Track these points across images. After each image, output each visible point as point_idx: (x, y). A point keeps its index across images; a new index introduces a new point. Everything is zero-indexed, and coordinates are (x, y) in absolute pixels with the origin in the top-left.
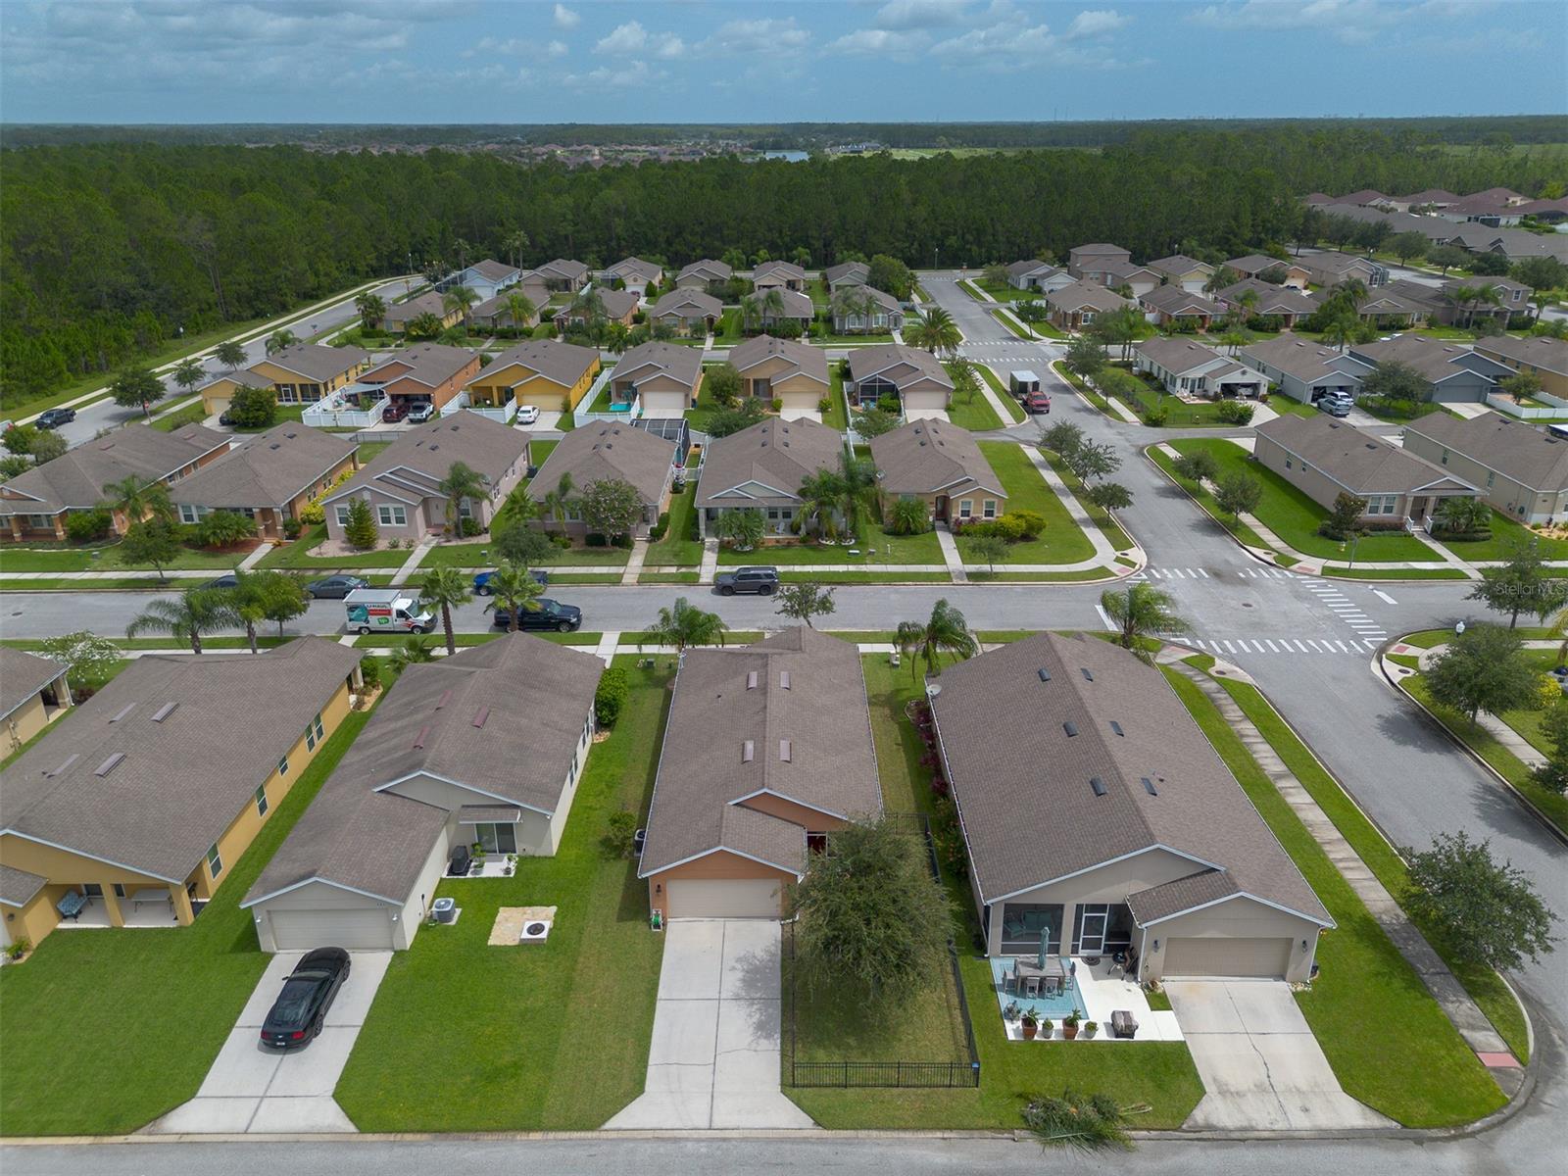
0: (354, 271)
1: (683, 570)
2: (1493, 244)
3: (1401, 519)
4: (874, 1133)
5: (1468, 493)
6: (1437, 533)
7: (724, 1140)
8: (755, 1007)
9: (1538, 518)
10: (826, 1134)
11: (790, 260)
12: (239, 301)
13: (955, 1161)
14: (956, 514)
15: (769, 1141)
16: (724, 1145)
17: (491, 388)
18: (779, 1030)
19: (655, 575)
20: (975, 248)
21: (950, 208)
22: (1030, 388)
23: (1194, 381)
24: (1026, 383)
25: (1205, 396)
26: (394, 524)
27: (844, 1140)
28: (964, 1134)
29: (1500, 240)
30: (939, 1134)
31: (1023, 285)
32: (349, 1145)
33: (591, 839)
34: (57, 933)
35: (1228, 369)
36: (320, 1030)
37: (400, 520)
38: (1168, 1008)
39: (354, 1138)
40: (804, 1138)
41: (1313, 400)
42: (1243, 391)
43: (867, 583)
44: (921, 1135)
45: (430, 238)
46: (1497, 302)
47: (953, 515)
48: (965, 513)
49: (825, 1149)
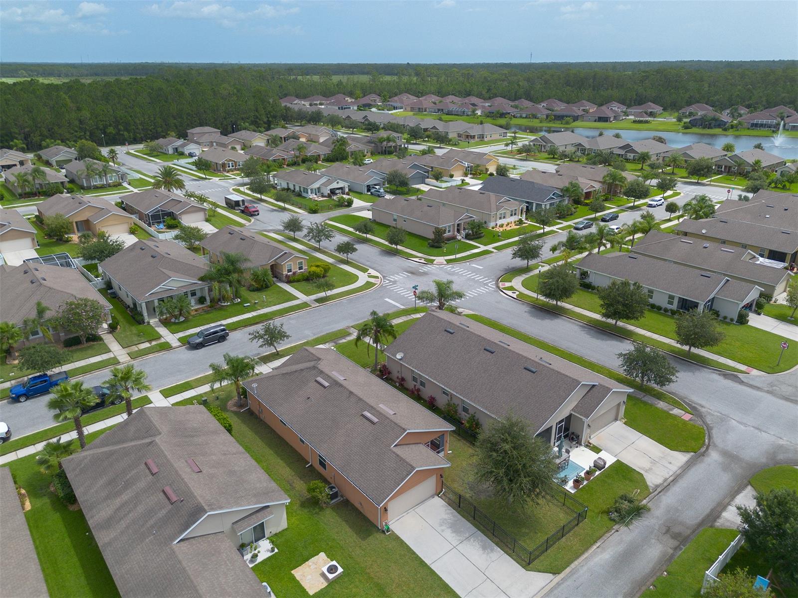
1: (154, 343)
2: (364, 118)
3: (454, 234)
4: (576, 563)
5: (473, 219)
6: (467, 237)
8: (472, 540)
9: (492, 224)
10: (562, 575)
11: (10, 148)
13: (612, 553)
18: (493, 544)
19: (136, 351)
20: (126, 133)
21: (103, 111)
22: (241, 203)
23: (315, 189)
24: (238, 201)
25: (323, 196)
27: (570, 574)
29: (366, 116)
30: (595, 547)
31: (171, 151)
33: (295, 508)
35: (329, 182)
38: (601, 450)
40: (557, 584)
41: (368, 192)
42: (337, 191)
44: (590, 551)
46: (394, 141)
47: (284, 273)
48: (289, 271)
49: (569, 582)
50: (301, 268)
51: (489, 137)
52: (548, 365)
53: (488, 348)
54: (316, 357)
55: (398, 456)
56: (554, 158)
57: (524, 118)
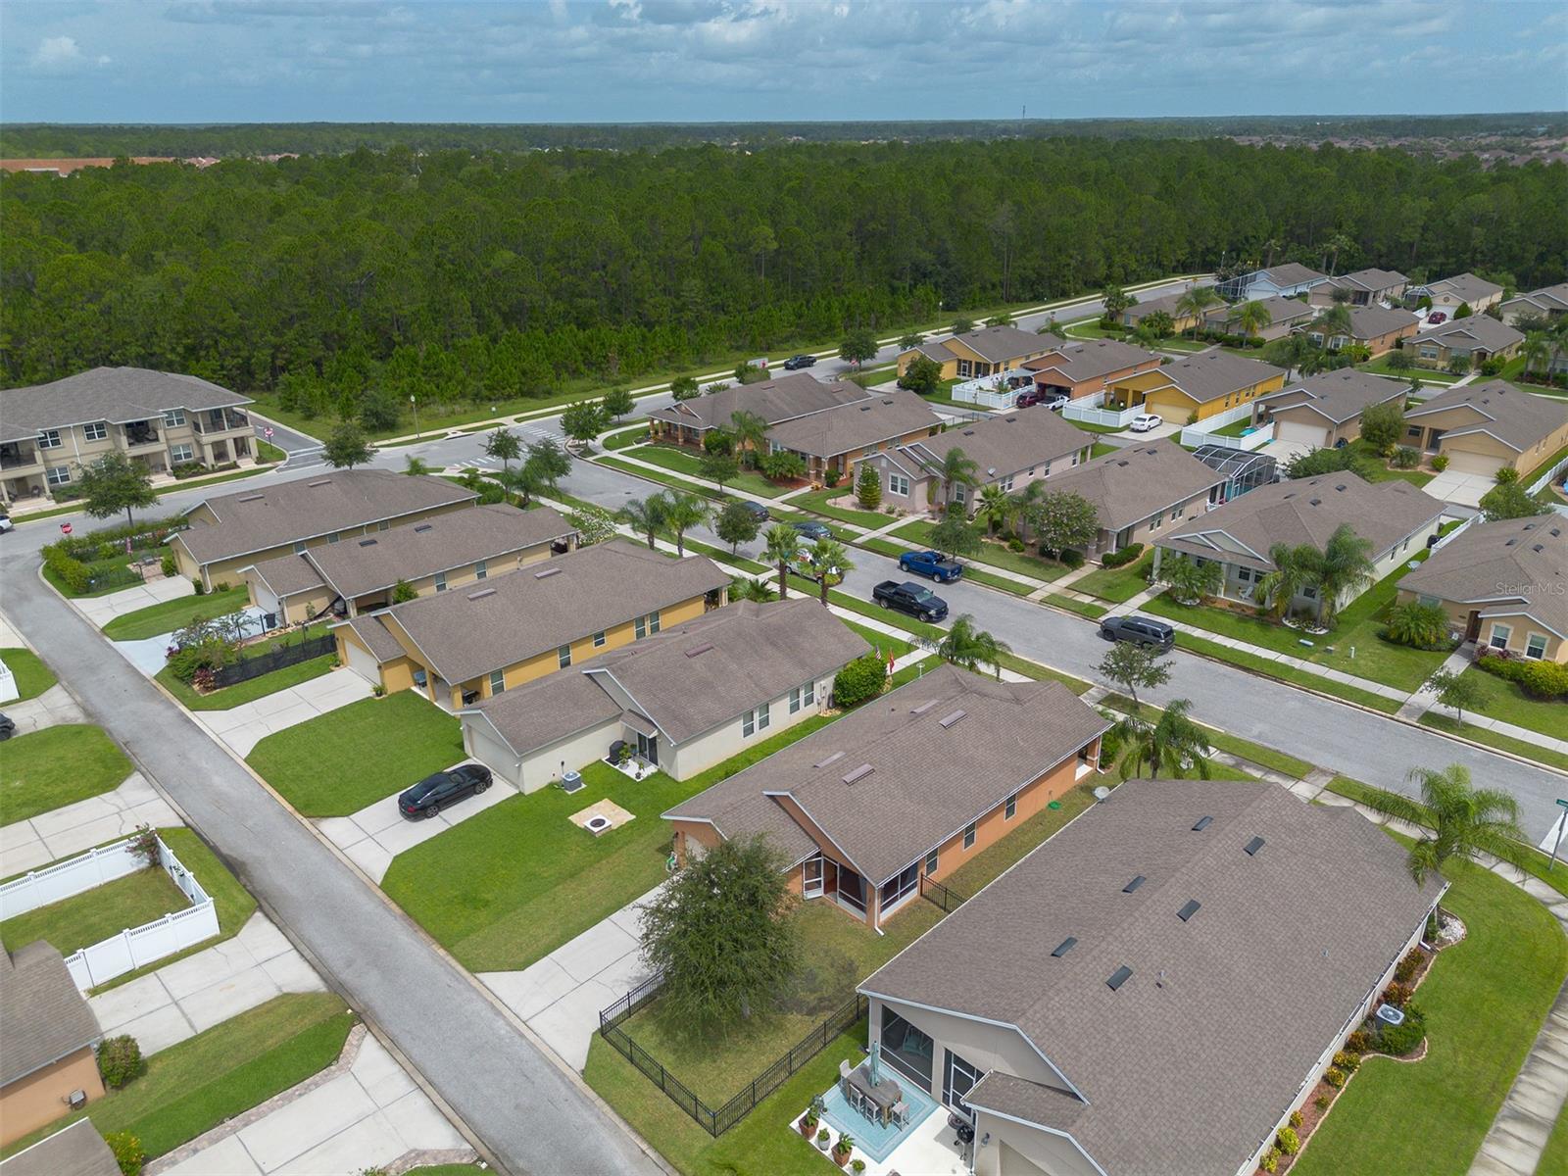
0: (1160, 265)
1: (1097, 603)
4: (607, 1108)
7: (522, 1036)
12: (1023, 284)
14: (1486, 639)
15: (543, 1057)
16: (517, 1039)
17: (1127, 391)
19: (1066, 599)
26: (899, 493)
27: (583, 1096)
28: (661, 1162)
30: (644, 1146)
32: (367, 889)
34: (409, 691)
36: (432, 816)
37: (904, 491)
39: (374, 888)
40: (563, 1075)
43: (1281, 681)
44: (633, 1136)
45: (1254, 237)
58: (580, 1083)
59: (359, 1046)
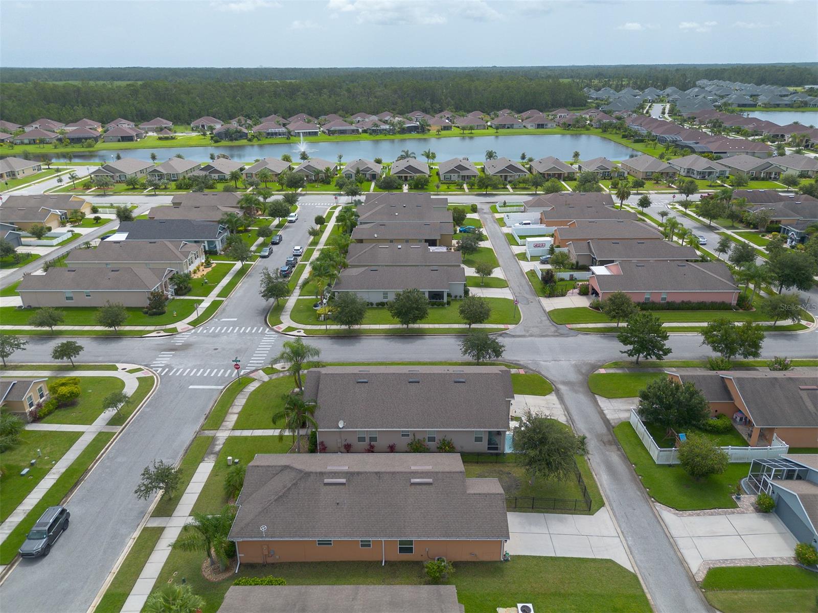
4: (601, 492)
6: (178, 293)
7: (622, 532)
16: (625, 532)
27: (607, 499)
40: (611, 510)
47: (26, 411)
48: (31, 405)
49: (614, 505)
50: (42, 396)
51: (21, 173)
52: (462, 372)
53: (411, 380)
54: (279, 466)
55: (480, 494)
56: (134, 188)
57: (26, 144)
58: (607, 504)
59: (699, 570)
